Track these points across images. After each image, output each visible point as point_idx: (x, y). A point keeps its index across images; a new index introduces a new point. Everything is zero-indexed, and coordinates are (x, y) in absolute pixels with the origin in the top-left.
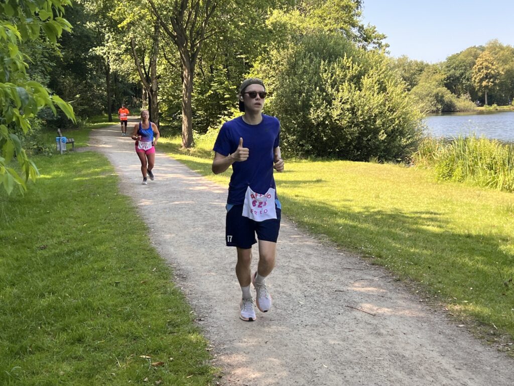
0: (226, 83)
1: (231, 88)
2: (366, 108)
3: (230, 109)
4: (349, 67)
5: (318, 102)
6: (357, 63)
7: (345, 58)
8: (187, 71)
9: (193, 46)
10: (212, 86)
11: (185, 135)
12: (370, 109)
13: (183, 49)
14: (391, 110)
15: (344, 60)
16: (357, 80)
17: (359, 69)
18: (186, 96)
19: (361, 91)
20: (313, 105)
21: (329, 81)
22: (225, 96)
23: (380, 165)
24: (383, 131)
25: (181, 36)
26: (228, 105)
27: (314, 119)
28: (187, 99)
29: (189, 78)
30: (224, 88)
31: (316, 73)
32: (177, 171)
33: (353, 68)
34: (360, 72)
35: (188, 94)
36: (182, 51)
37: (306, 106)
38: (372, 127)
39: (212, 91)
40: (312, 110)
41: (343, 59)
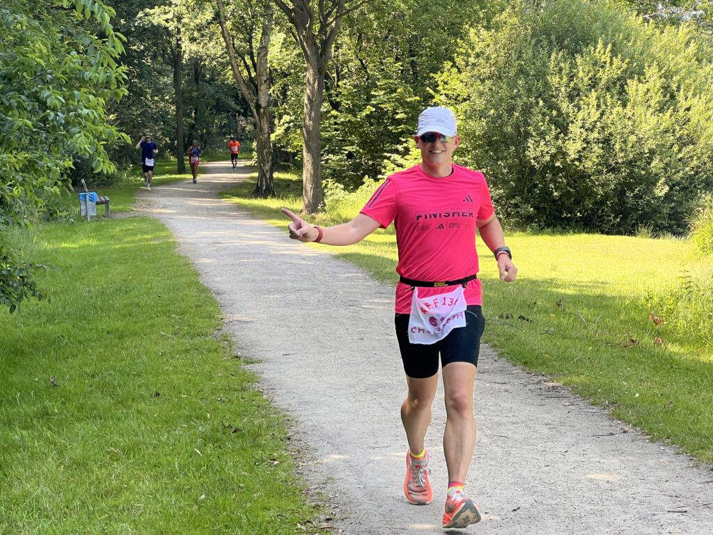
0: (399, 90)
1: (408, 100)
2: (633, 138)
3: (406, 142)
4: (605, 63)
5: (542, 128)
6: (620, 56)
7: (600, 46)
8: (311, 71)
9: (324, 26)
10: (375, 96)
11: (308, 189)
12: (640, 140)
13: (304, 33)
14: (683, 142)
15: (597, 50)
16: (618, 87)
17: (625, 66)
18: (310, 117)
19: (624, 106)
20: (534, 134)
21: (563, 89)
22: (398, 117)
23: (651, 240)
24: (663, 180)
25: (302, 10)
26: (402, 133)
27: (534, 159)
28: (311, 122)
29: (316, 85)
30: (397, 100)
31: (541, 75)
33: (611, 64)
34: (625, 71)
35: (313, 114)
36: (304, 36)
37: (521, 137)
38: (643, 172)
39: (373, 106)
40: (530, 143)
41: (596, 48)
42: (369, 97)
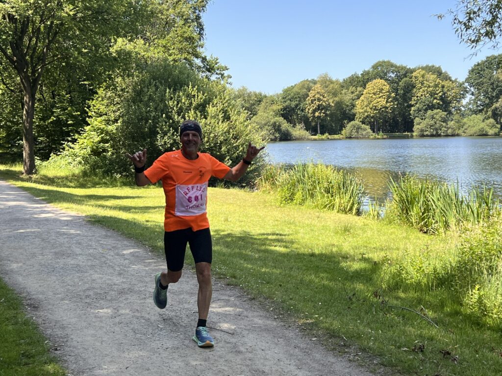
0: (69, 109)
1: (74, 114)
2: (212, 135)
3: (73, 136)
4: (194, 96)
5: (165, 129)
6: (201, 92)
7: (190, 87)
8: (27, 96)
9: (34, 72)
10: (55, 112)
11: (27, 161)
12: (215, 136)
13: (23, 75)
14: (236, 138)
15: (190, 88)
16: (202, 108)
17: (204, 97)
18: (27, 121)
19: (206, 118)
20: (160, 132)
21: (175, 108)
22: (69, 122)
23: (226, 190)
24: (228, 157)
25: (21, 61)
26: (72, 131)
27: (161, 146)
28: (28, 124)
29: (30, 104)
30: (68, 114)
31: (163, 100)
32: (20, 198)
33: (198, 96)
34: (205, 101)
35: (29, 120)
36: (22, 76)
37: (153, 133)
38: (218, 153)
39: (54, 117)
40: (159, 136)
41: (189, 88)
42: (52, 113)
